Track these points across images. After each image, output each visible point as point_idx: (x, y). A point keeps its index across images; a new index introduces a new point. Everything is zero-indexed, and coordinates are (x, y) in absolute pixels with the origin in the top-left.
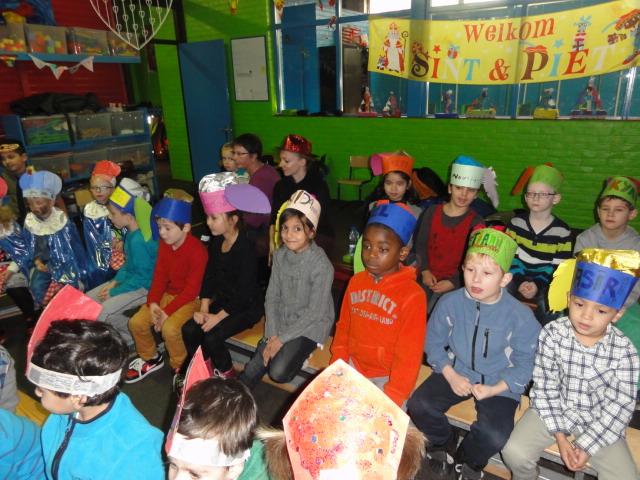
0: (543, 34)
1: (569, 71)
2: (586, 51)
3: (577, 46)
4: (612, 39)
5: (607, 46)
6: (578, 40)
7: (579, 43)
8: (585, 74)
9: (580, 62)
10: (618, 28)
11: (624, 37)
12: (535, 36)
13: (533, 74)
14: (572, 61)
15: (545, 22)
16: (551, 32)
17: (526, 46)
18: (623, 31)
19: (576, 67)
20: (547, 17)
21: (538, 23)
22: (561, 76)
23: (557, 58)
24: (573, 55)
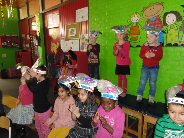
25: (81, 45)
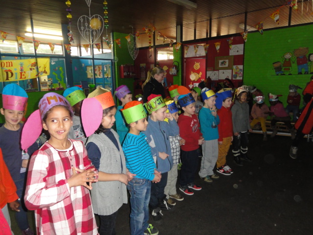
0: (9, 66)
1: (21, 78)
2: (25, 72)
3: (22, 71)
4: (31, 69)
5: (30, 71)
6: (21, 69)
7: (22, 70)
8: (26, 79)
9: (24, 75)
10: (32, 66)
11: (34, 69)
12: (7, 66)
13: (9, 79)
14: (21, 75)
15: (9, 63)
16: (12, 66)
17: (4, 70)
18: (33, 67)
19: (23, 77)
20: (10, 61)
21: (7, 63)
22: (19, 79)
23: (16, 74)
24: (21, 73)
25: (234, 74)
